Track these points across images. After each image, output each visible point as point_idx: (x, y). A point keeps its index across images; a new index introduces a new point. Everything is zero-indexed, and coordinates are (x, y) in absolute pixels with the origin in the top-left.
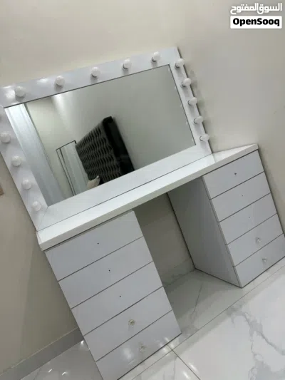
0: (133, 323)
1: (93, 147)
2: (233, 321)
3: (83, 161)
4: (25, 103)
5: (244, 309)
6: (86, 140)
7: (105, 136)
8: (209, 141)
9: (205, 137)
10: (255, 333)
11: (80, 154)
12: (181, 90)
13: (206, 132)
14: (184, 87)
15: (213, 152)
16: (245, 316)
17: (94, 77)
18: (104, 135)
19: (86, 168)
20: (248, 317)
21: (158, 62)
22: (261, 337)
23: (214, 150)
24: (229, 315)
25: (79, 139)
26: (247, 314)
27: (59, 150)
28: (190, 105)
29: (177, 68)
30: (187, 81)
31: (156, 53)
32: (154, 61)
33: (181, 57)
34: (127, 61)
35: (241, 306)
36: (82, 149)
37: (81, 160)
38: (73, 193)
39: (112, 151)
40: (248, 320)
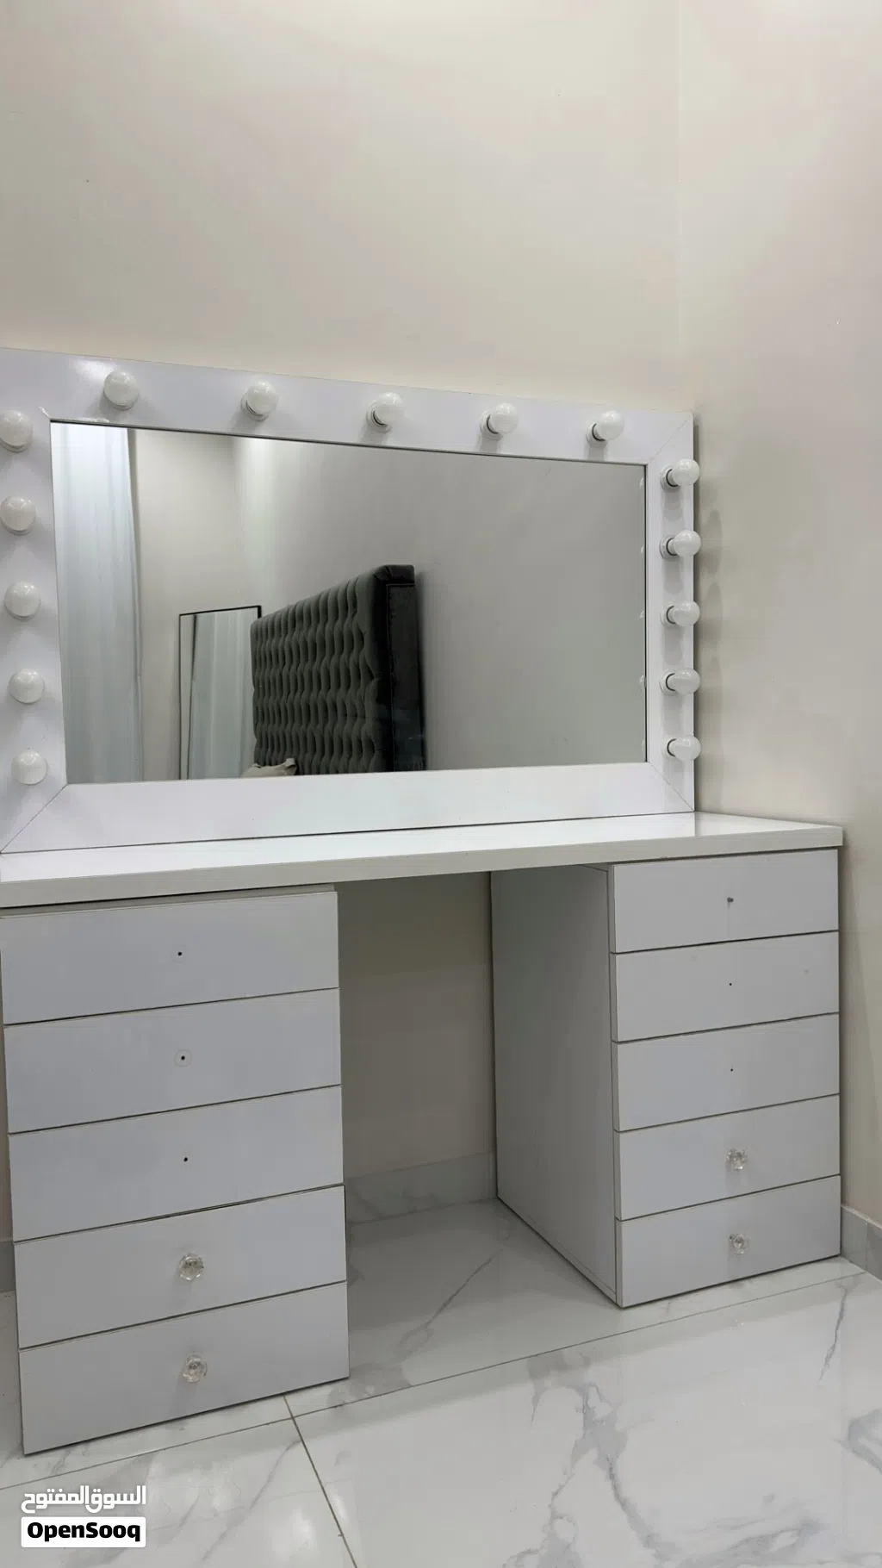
0: (193, 1266)
1: (314, 649)
2: (536, 1400)
3: (262, 687)
4: (131, 428)
5: (591, 1374)
6: (295, 618)
7: (366, 628)
8: (697, 762)
9: (688, 745)
10: (593, 1454)
11: (260, 660)
12: (656, 563)
13: (696, 734)
14: (670, 555)
15: (698, 808)
16: (586, 1397)
17: (377, 423)
18: (362, 620)
19: (261, 715)
20: (593, 1401)
21: (610, 445)
22: (603, 1474)
23: (706, 802)
24: (534, 1375)
25: (274, 606)
26: (592, 1392)
27: (188, 620)
28: (669, 621)
29: (670, 485)
30: (687, 538)
31: (610, 416)
32: (596, 439)
33: (696, 458)
34: (505, 408)
35: (587, 1362)
36: (271, 644)
37: (256, 682)
38: (180, 771)
39: (373, 684)
40: (586, 1410)
